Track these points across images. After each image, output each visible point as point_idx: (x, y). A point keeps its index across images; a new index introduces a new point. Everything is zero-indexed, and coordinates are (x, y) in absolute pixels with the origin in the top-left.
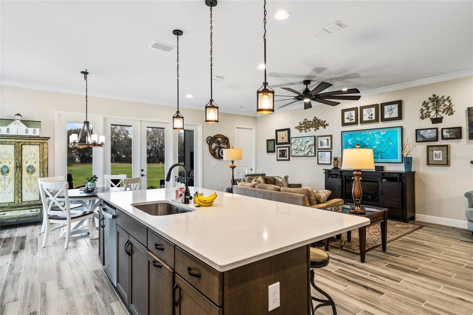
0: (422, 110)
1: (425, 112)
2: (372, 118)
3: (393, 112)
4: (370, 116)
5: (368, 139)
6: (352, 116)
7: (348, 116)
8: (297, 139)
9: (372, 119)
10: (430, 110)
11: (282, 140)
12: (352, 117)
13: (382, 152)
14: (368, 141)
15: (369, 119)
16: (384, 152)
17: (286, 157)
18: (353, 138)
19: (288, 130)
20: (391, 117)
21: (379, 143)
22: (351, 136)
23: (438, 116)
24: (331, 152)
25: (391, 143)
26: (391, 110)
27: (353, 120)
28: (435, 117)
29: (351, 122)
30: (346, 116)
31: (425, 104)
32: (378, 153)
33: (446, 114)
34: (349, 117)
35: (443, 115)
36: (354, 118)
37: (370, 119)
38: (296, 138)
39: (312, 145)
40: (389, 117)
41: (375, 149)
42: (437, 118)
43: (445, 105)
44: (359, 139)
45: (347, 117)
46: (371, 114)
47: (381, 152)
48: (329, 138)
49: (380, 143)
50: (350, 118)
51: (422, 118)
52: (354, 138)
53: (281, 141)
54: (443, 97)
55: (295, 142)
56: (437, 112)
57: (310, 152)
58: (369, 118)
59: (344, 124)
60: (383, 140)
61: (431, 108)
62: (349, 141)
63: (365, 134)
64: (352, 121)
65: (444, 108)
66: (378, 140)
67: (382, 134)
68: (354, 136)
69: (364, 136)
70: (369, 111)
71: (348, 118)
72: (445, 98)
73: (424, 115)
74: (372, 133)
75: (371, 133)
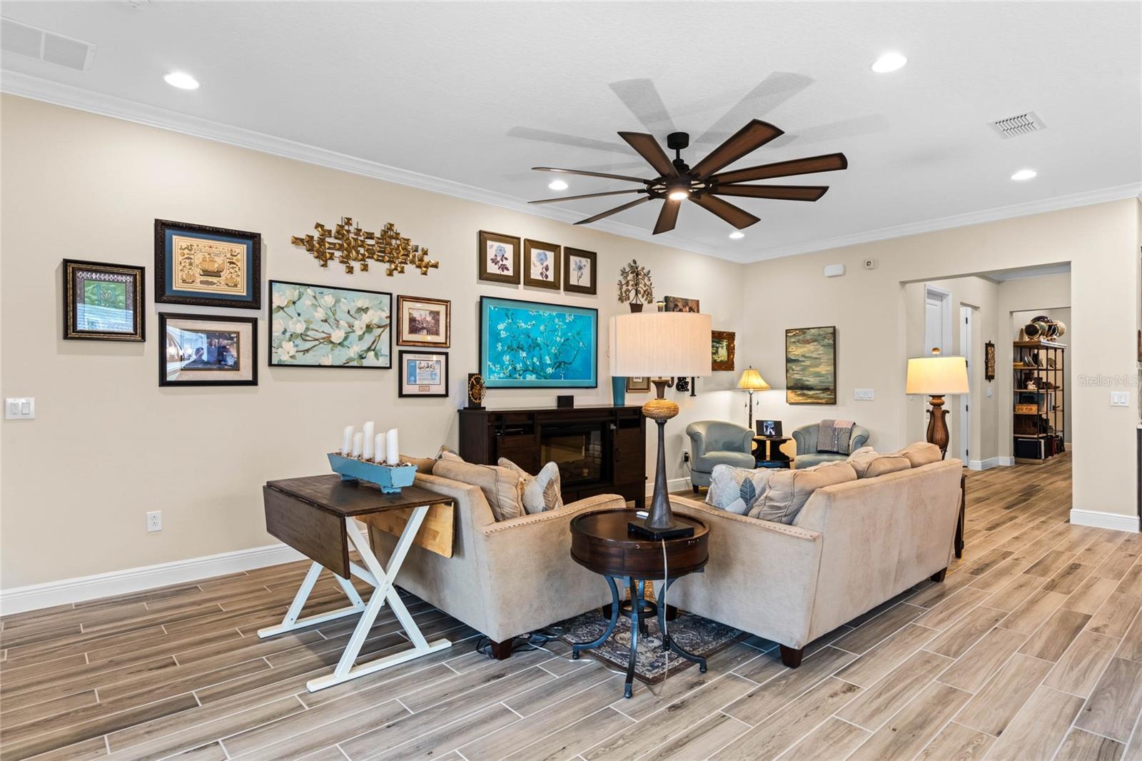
0: (620, 284)
1: (624, 288)
2: (547, 276)
3: (582, 274)
4: (544, 270)
5: (542, 328)
6: (506, 259)
7: (496, 255)
8: (310, 291)
9: (548, 280)
10: (630, 288)
11: (202, 282)
12: (505, 262)
13: (568, 364)
14: (541, 333)
15: (540, 278)
16: (571, 363)
17: (236, 367)
18: (510, 321)
19: (253, 240)
20: (580, 284)
21: (562, 341)
22: (507, 315)
23: (639, 303)
24: (446, 354)
25: (581, 343)
26: (580, 268)
27: (508, 269)
28: (634, 302)
29: (502, 273)
30: (490, 254)
31: (624, 273)
32: (560, 363)
33: (646, 300)
34: (499, 259)
35: (643, 300)
36: (509, 263)
37: (545, 279)
38: (302, 289)
39: (379, 327)
40: (577, 284)
41: (556, 354)
42: (636, 304)
43: (645, 285)
44: (523, 324)
45: (493, 257)
46: (545, 264)
47: (565, 363)
48: (442, 309)
49: (564, 341)
50: (501, 262)
51: (621, 299)
52: (512, 320)
53: (198, 287)
54: (643, 268)
55: (294, 303)
56: (636, 294)
57: (371, 354)
58: (542, 274)
59: (484, 275)
60: (570, 334)
61: (631, 283)
62: (501, 326)
63: (536, 314)
64: (506, 273)
65: (645, 289)
66: (560, 334)
67: (567, 321)
68: (512, 314)
69: (534, 318)
70: (543, 257)
71: (495, 261)
72: (645, 271)
73: (624, 295)
74: (550, 315)
75: (548, 313)
